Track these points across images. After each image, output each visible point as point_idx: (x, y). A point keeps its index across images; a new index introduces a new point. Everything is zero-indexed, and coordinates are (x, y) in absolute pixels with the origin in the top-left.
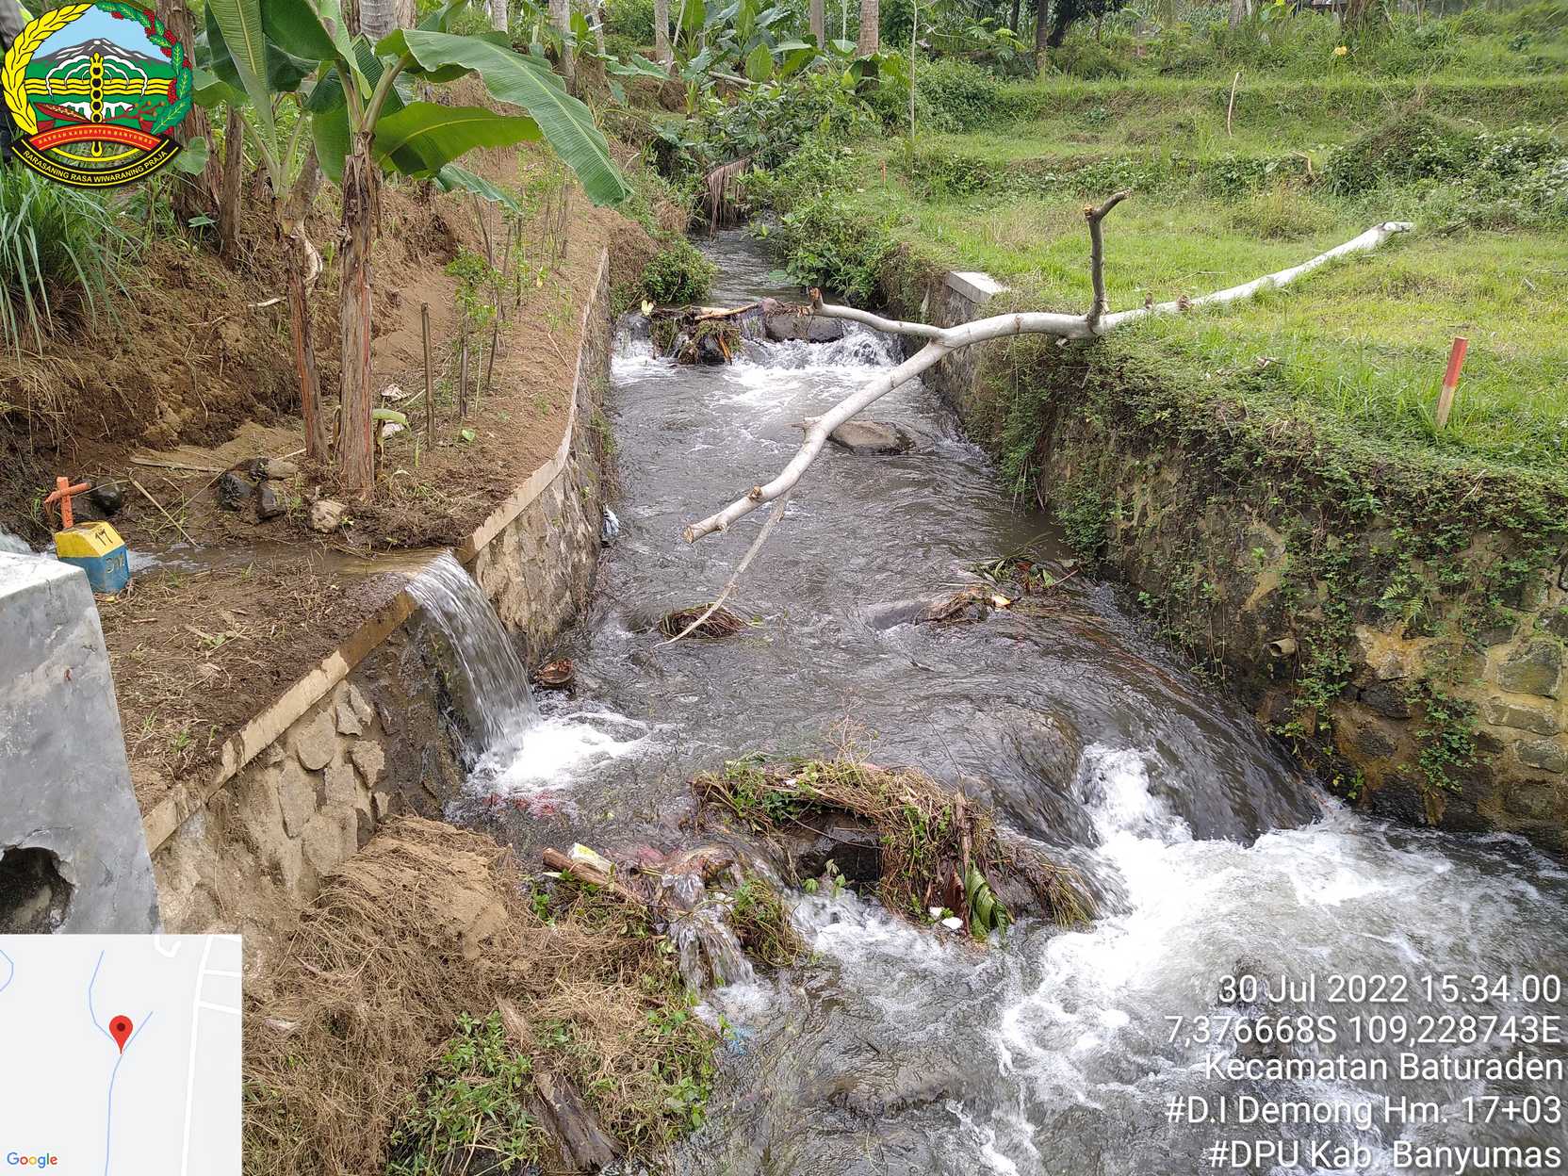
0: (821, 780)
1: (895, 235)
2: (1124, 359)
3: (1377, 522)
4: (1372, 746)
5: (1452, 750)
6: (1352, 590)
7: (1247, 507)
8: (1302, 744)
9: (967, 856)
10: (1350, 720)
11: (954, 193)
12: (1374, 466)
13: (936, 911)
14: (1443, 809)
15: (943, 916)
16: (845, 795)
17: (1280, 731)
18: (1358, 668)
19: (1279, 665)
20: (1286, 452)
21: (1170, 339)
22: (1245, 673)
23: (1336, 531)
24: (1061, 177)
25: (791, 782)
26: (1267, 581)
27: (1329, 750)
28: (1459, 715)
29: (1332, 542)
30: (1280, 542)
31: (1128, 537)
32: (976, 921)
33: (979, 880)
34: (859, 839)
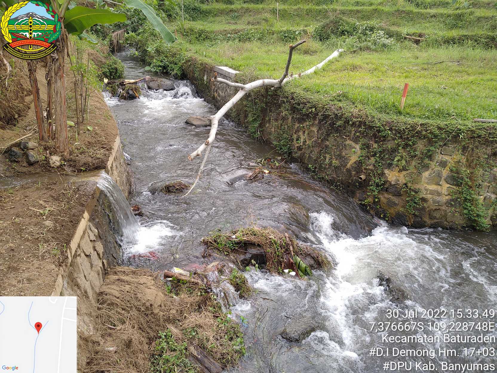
0: (243, 235)
1: (189, 55)
2: (292, 93)
3: (389, 138)
4: (392, 204)
5: (415, 203)
6: (382, 159)
7: (344, 137)
8: (370, 205)
9: (292, 252)
10: (384, 198)
11: (199, 40)
12: (387, 122)
13: (286, 271)
14: (412, 220)
15: (289, 272)
16: (252, 238)
17: (363, 203)
18: (386, 182)
19: (360, 183)
20: (359, 119)
21: (304, 86)
22: (349, 187)
23: (376, 142)
24: (232, 35)
25: (234, 237)
26: (353, 159)
27: (378, 207)
28: (416, 192)
29: (376, 146)
30: (358, 147)
31: (299, 148)
32: (300, 272)
33: (299, 259)
34: (259, 252)
